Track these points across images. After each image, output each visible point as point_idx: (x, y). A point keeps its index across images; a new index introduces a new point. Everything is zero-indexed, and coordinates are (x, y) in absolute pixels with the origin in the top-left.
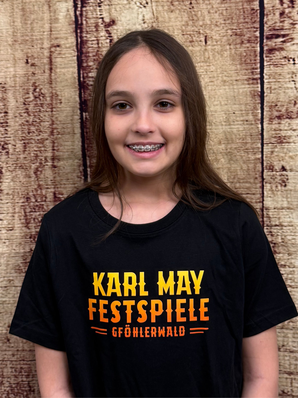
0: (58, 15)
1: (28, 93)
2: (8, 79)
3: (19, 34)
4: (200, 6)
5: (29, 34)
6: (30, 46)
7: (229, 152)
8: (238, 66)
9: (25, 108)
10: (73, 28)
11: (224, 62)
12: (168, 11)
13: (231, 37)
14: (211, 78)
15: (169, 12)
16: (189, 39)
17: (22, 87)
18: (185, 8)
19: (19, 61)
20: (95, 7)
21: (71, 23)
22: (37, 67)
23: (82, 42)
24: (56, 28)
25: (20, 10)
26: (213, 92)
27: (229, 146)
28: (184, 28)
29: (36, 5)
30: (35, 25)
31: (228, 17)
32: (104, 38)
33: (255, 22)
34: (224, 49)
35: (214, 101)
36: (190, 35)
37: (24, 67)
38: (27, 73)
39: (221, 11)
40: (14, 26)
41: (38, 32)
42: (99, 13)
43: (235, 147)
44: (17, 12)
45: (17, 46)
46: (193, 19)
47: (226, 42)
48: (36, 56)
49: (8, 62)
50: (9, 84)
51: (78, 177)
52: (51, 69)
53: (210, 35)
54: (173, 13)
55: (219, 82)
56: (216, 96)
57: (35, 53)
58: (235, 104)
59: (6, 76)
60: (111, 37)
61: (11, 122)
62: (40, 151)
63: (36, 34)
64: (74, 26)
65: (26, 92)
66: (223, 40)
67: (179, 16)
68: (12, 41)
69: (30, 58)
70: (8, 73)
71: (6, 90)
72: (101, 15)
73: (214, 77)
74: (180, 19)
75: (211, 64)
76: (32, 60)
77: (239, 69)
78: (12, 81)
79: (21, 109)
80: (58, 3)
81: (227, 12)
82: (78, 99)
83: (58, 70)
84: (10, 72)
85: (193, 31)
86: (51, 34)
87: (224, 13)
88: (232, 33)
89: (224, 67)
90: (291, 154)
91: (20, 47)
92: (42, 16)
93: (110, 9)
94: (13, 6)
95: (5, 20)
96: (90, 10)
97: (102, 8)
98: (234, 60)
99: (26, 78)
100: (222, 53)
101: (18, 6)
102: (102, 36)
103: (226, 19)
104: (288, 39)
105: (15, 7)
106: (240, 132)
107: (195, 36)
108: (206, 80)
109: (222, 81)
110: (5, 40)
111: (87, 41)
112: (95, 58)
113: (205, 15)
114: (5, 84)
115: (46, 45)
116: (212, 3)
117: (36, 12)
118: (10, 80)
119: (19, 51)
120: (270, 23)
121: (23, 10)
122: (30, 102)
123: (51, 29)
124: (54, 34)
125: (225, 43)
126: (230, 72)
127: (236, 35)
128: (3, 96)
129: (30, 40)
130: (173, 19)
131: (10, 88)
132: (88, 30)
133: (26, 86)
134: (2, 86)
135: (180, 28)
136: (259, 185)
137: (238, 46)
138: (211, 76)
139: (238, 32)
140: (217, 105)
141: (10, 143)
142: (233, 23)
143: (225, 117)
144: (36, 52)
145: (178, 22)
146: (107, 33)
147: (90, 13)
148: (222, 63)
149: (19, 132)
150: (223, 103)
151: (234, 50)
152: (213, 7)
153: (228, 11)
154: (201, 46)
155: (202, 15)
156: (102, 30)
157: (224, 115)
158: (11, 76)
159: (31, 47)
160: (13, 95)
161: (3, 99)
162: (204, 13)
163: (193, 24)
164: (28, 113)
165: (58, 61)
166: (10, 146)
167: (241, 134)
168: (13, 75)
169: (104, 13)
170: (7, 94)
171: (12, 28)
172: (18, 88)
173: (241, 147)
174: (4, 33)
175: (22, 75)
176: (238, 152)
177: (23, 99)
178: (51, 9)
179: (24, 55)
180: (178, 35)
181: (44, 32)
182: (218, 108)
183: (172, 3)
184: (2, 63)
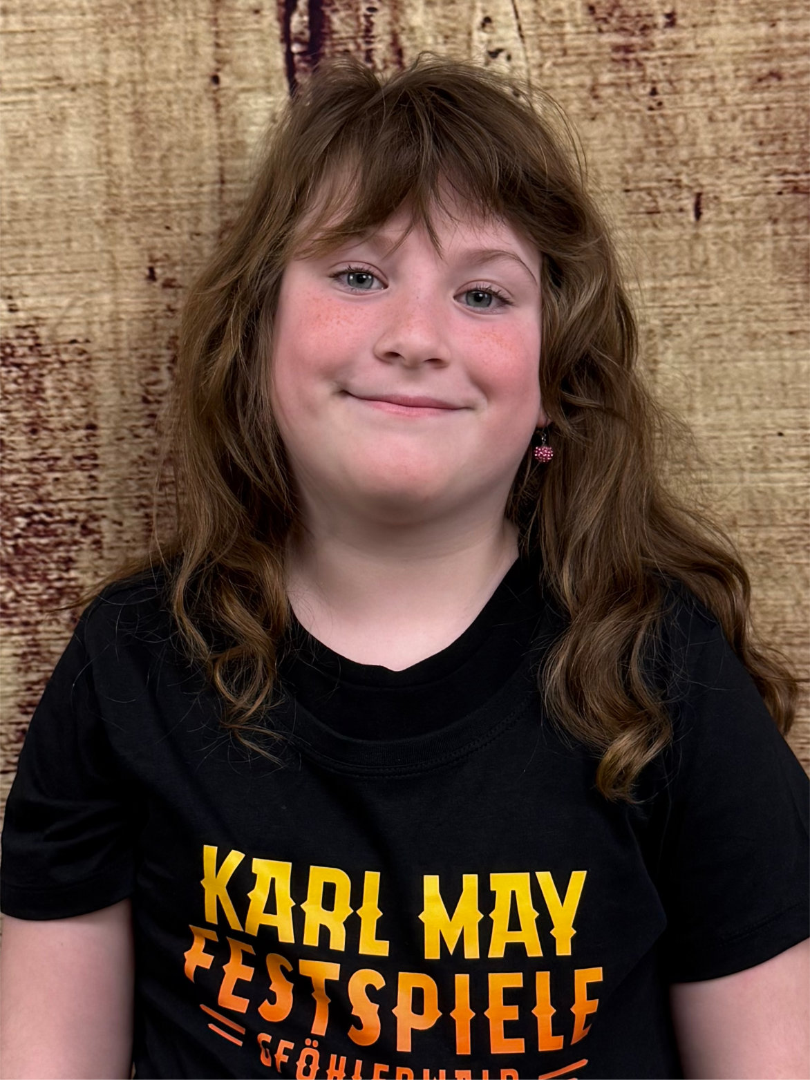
0: (245, 131)
1: (156, 369)
2: (96, 328)
3: (125, 192)
4: (682, 98)
5: (157, 191)
6: (158, 226)
7: (762, 553)
8: (800, 290)
9: (147, 412)
11: (753, 275)
12: (582, 116)
13: (781, 197)
14: (713, 326)
15: (585, 119)
16: (646, 204)
17: (136, 349)
18: (634, 106)
19: (126, 271)
22: (180, 291)
24: (237, 172)
25: (129, 117)
26: (718, 367)
27: (762, 535)
28: (629, 169)
29: (176, 102)
30: (175, 164)
31: (772, 132)
34: (754, 234)
35: (720, 395)
36: (649, 191)
37: (143, 290)
38: (151, 308)
39: (748, 115)
40: (110, 167)
41: (183, 185)
43: (780, 537)
44: (117, 123)
45: (120, 228)
46: (659, 141)
47: (763, 212)
48: (178, 258)
49: (93, 275)
50: (99, 340)
53: (714, 191)
54: (598, 122)
55: (735, 336)
56: (727, 382)
57: (175, 247)
58: (784, 406)
59: (90, 319)
61: (107, 455)
63: (178, 190)
65: (150, 365)
66: (755, 208)
67: (616, 132)
68: (105, 213)
69: (159, 264)
70: (96, 310)
71: (89, 360)
73: (721, 322)
74: (618, 141)
75: (712, 282)
76: (166, 270)
77: (801, 298)
78: (106, 334)
79: (135, 415)
80: (242, 96)
81: (767, 117)
84: (100, 305)
85: (659, 179)
86: (221, 191)
87: (761, 119)
88: (782, 185)
89: (753, 291)
91: (129, 229)
92: (196, 136)
94: (105, 104)
95: (82, 148)
98: (785, 269)
99: (150, 322)
100: (748, 247)
101: (122, 104)
103: (766, 139)
105: (111, 108)
106: (797, 493)
107: (663, 195)
108: (696, 331)
109: (746, 335)
110: (85, 207)
113: (698, 128)
114: (87, 341)
115: (209, 223)
116: (722, 90)
117: (178, 124)
118: (101, 331)
119: (126, 242)
121: (137, 116)
122: (160, 395)
123: (222, 176)
124: (230, 191)
125: (760, 217)
126: (771, 307)
127: (796, 190)
128: (82, 379)
129: (160, 208)
130: (596, 142)
131: (101, 355)
133: (150, 347)
134: (77, 348)
135: (619, 171)
137: (801, 226)
138: (710, 318)
139: (802, 181)
140: (727, 408)
141: (104, 517)
142: (787, 153)
143: (750, 447)
144: (179, 245)
145: (613, 151)
148: (749, 278)
149: (131, 483)
150: (746, 403)
151: (788, 237)
152: (723, 102)
153: (773, 114)
154: (682, 224)
155: (687, 128)
157: (748, 439)
158: (106, 319)
159: (162, 231)
160: (110, 374)
161: (80, 388)
162: (694, 121)
163: (660, 157)
164: (155, 427)
166: (104, 524)
167: (801, 500)
168: (110, 316)
170: (94, 371)
171: (104, 171)
172: (125, 354)
173: (800, 539)
174: (81, 187)
175: (136, 316)
176: (789, 553)
177: (141, 385)
178: (223, 114)
179: (142, 256)
180: (611, 192)
181: (201, 185)
182: (731, 417)
183: (594, 91)
184: (76, 279)
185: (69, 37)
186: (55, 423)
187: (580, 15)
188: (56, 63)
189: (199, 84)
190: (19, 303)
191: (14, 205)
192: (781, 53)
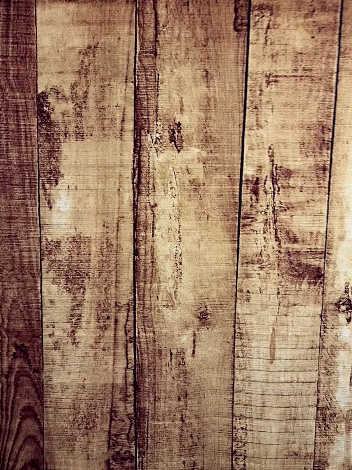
0: (124, 199)
1: (103, 244)
2: (92, 235)
3: (100, 210)
4: (205, 198)
5: (106, 210)
8: (225, 233)
9: (101, 252)
10: (132, 208)
11: (217, 230)
12: (188, 200)
13: (222, 216)
14: (210, 239)
17: (100, 239)
18: (197, 199)
19: (99, 225)
20: (145, 196)
21: (132, 204)
22: (109, 229)
23: (137, 215)
24: (122, 207)
26: (211, 246)
27: (218, 278)
29: (111, 193)
30: (110, 205)
32: (150, 214)
33: (236, 209)
34: (217, 223)
35: (211, 252)
37: (102, 228)
38: (104, 232)
39: (217, 202)
43: (221, 278)
44: (99, 197)
45: (98, 216)
46: (201, 206)
47: (219, 219)
48: (109, 222)
49: (92, 225)
50: (93, 238)
51: (130, 293)
52: (118, 230)
53: (211, 215)
54: (190, 202)
55: (214, 241)
56: (212, 249)
57: (109, 220)
58: (222, 254)
59: (91, 233)
60: (154, 213)
61: (92, 260)
62: (109, 277)
63: (110, 210)
64: (133, 206)
67: (194, 204)
68: (96, 213)
69: (106, 223)
71: (90, 241)
72: (149, 201)
75: (210, 231)
76: (107, 225)
78: (94, 236)
79: (99, 252)
80: (124, 193)
82: (133, 248)
83: (122, 231)
84: (93, 231)
85: (201, 212)
86: (119, 210)
87: (219, 203)
88: (223, 214)
89: (217, 233)
90: (253, 284)
91: (100, 217)
92: (114, 200)
93: (154, 198)
94: (97, 193)
95: (92, 201)
96: (142, 198)
97: (150, 197)
98: (223, 229)
99: (103, 234)
100: (216, 225)
101: (101, 193)
102: (148, 213)
103: (220, 206)
104: (254, 219)
107: (202, 215)
109: (216, 241)
110: (92, 212)
111: (140, 215)
112: (144, 225)
113: (208, 203)
114: (90, 238)
115: (116, 216)
116: (212, 197)
117: (111, 197)
119: (100, 219)
120: (244, 210)
121: (103, 196)
122: (104, 249)
123: (119, 207)
124: (121, 210)
126: (220, 236)
129: (107, 213)
131: (93, 240)
132: (141, 209)
133: (103, 239)
134: (88, 239)
136: (234, 300)
137: (226, 222)
138: (209, 237)
139: (226, 214)
141: (91, 272)
142: (223, 209)
143: (216, 261)
146: (152, 211)
147: (142, 200)
149: (97, 266)
150: (215, 253)
151: (223, 224)
152: (213, 199)
153: (221, 202)
154: (205, 220)
155: (206, 203)
156: (149, 209)
159: (107, 217)
160: (94, 244)
161: (88, 247)
163: (201, 208)
164: (102, 255)
165: (122, 226)
166: (91, 274)
167: (225, 271)
168: (95, 233)
170: (91, 243)
171: (96, 206)
172: (98, 240)
173: (225, 278)
174: (91, 208)
175: (100, 233)
176: (223, 281)
177: (100, 246)
178: (120, 196)
179: (102, 222)
181: (115, 209)
182: (213, 256)
183: (190, 196)
184: (89, 225)
185: (91, 180)
186: (82, 253)
187: (188, 182)
188: (89, 185)
189: (116, 190)
190: (77, 229)
191: (78, 211)
192: (222, 191)
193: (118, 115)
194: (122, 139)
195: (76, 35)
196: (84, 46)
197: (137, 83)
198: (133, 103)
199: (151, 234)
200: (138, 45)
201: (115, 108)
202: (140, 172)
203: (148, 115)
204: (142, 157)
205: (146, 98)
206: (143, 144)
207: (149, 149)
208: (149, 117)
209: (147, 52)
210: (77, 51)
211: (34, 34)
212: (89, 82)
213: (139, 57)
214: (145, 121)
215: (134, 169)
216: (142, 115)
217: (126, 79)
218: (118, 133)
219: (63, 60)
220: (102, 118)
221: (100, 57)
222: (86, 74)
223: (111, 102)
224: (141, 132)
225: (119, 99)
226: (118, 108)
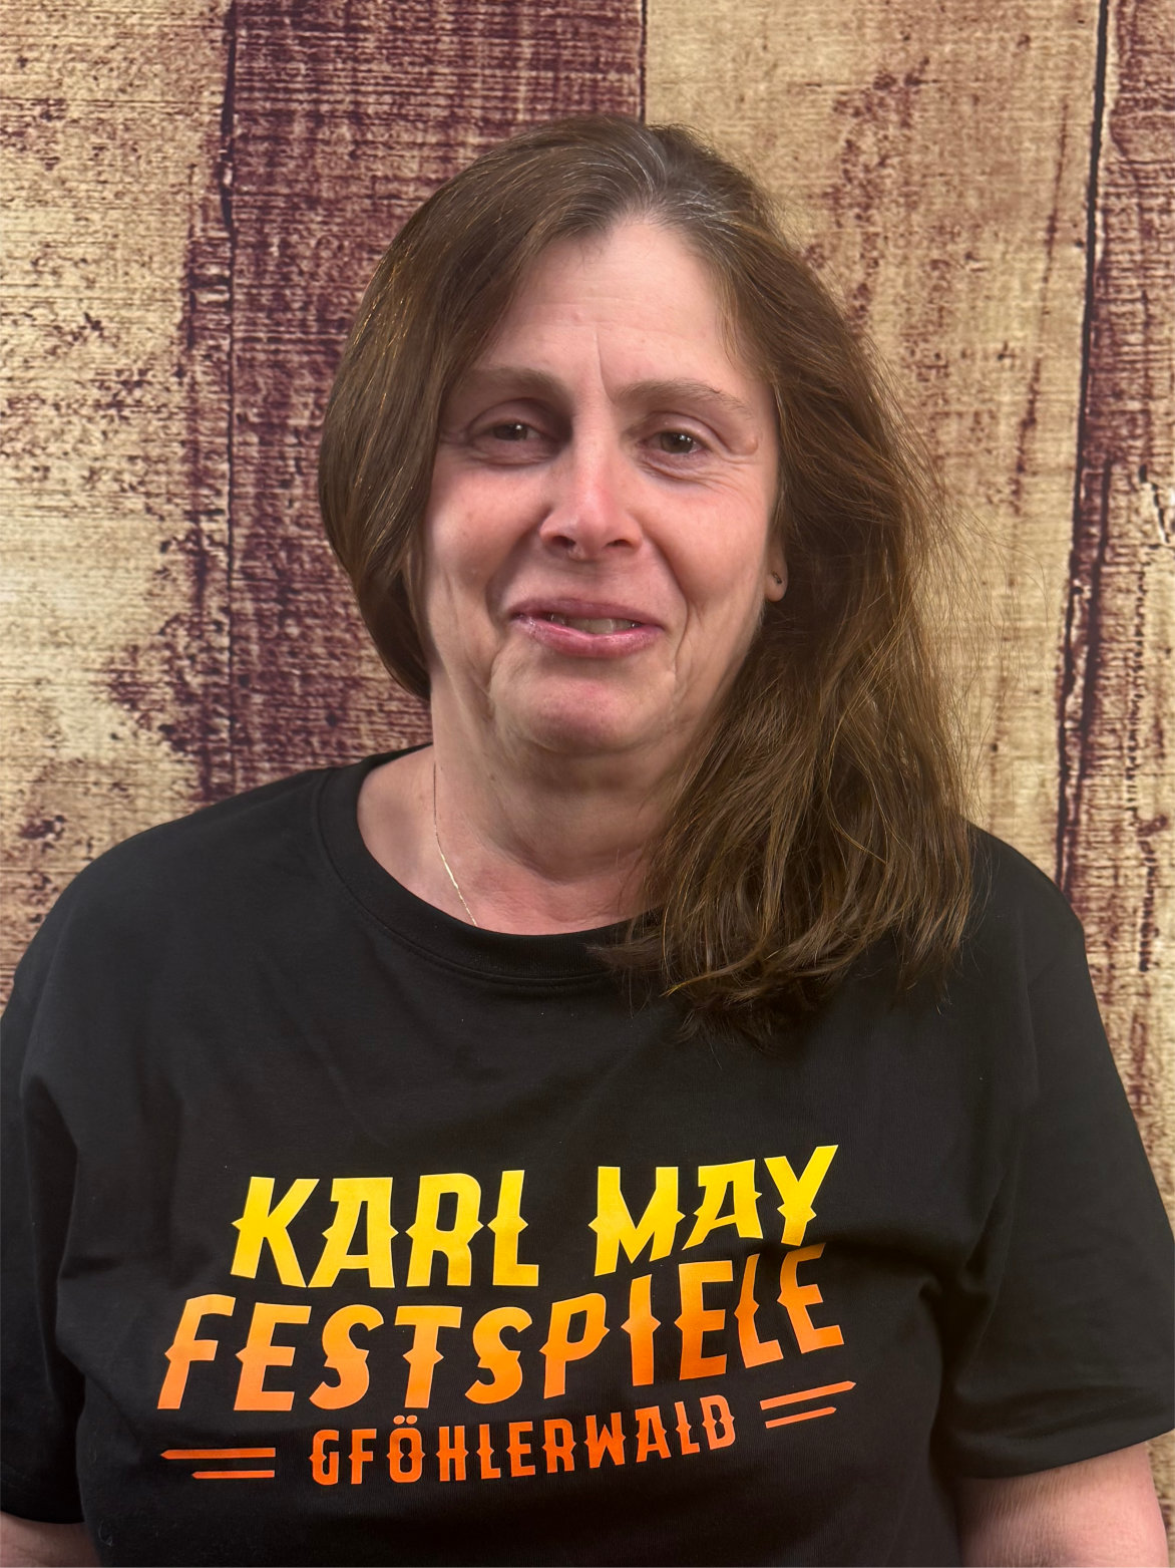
10: (1050, 832)
20: (1117, 779)
21: (1049, 817)
23: (1072, 869)
32: (1133, 862)
42: (1126, 796)
60: (1154, 860)
64: (1055, 826)
72: (1131, 800)
93: (1157, 789)
96: (1103, 786)
97: (1137, 781)
102: (1128, 858)
111: (1086, 867)
112: (1103, 914)
132: (1092, 839)
146: (1143, 849)
147: (1101, 794)
156: (1131, 840)
169: (1139, 796)
193: (1006, 398)
194: (1017, 510)
195: (825, 24)
196: (864, 73)
197: (1099, 248)
198: (1079, 342)
199: (1137, 958)
200: (1109, 69)
201: (993, 363)
202: (1095, 665)
203: (1148, 395)
204: (1108, 594)
205: (1141, 318)
206: (1115, 531)
207: (1143, 553)
208: (1152, 406)
209: (1150, 104)
210: (827, 98)
211: (632, 22)
212: (880, 243)
213: (1112, 126)
214: (1132, 421)
215: (1068, 652)
216: (1119, 395)
217: (1052, 229)
218: (1001, 479)
219: (761, 143)
220: (930, 409)
221: (935, 125)
222: (867, 207)
223: (975, 336)
224: (1108, 475)
225: (1015, 325)
226: (1007, 362)
